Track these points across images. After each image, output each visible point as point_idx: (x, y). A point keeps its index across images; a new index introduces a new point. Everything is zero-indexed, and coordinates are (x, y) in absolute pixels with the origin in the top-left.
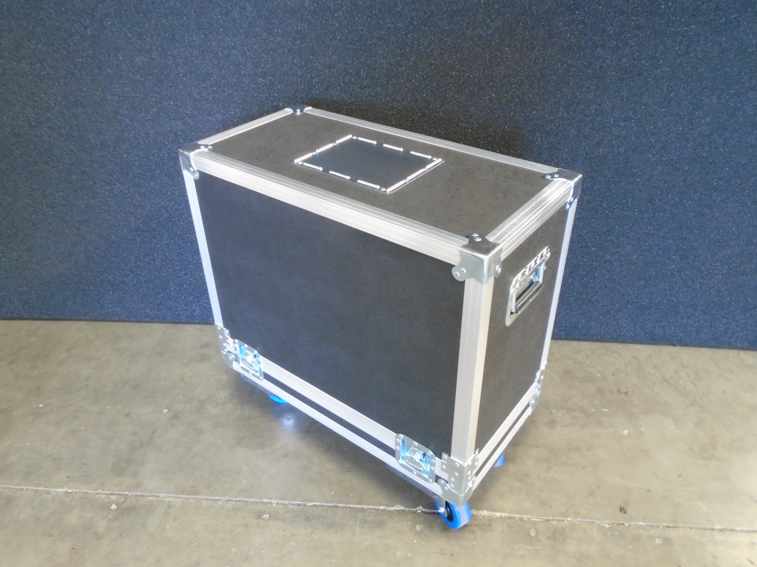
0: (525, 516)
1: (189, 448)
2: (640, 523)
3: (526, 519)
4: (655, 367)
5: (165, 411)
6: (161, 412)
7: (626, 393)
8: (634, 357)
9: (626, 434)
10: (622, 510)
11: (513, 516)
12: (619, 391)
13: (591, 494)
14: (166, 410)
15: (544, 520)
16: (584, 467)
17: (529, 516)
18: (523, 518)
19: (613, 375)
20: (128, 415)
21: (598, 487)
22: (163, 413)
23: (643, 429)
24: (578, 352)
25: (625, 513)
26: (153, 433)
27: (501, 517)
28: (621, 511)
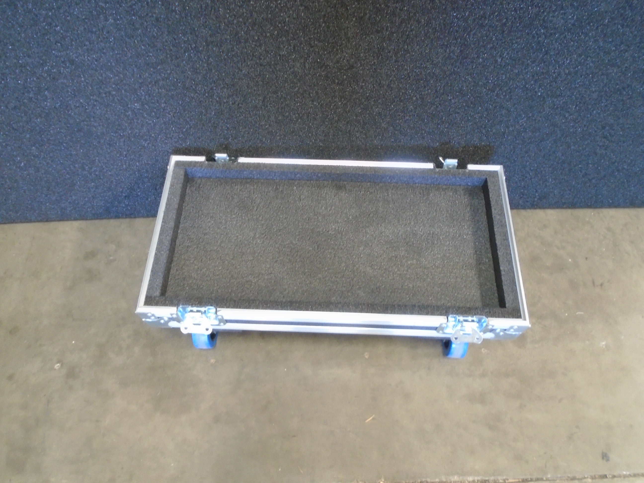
0: (500, 478)
1: (97, 421)
2: (625, 473)
3: (501, 481)
4: (632, 242)
5: (57, 366)
6: (52, 369)
7: (601, 285)
8: (609, 229)
9: (604, 347)
10: (605, 457)
11: (487, 479)
12: (593, 283)
13: (570, 437)
14: (58, 364)
15: (521, 480)
16: (560, 401)
17: (504, 478)
18: (498, 480)
19: (586, 258)
20: (10, 378)
21: (577, 427)
22: (55, 369)
23: (623, 337)
24: (545, 226)
25: (608, 460)
26: (48, 402)
27: (474, 481)
28: (603, 458)
